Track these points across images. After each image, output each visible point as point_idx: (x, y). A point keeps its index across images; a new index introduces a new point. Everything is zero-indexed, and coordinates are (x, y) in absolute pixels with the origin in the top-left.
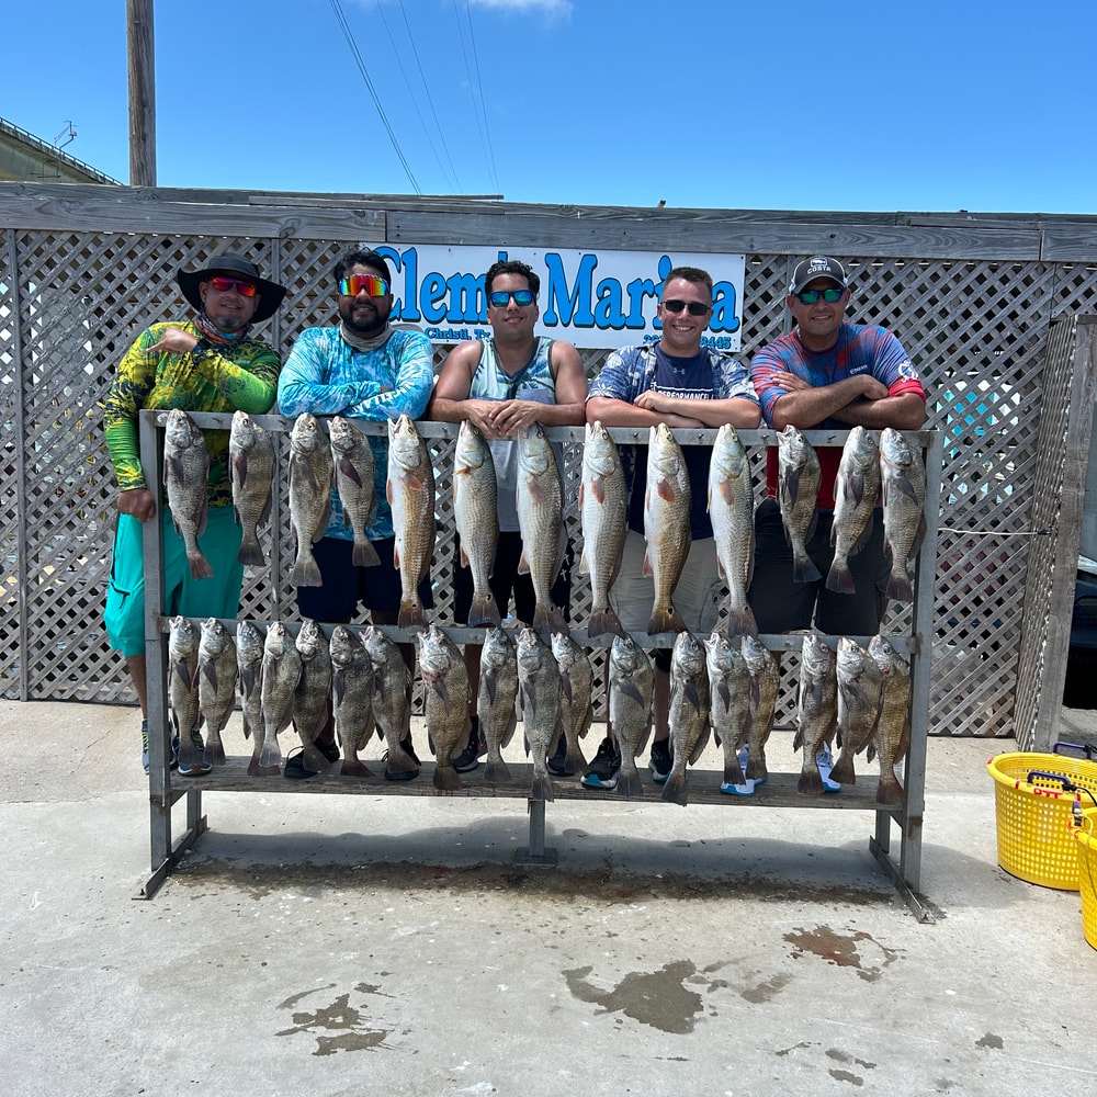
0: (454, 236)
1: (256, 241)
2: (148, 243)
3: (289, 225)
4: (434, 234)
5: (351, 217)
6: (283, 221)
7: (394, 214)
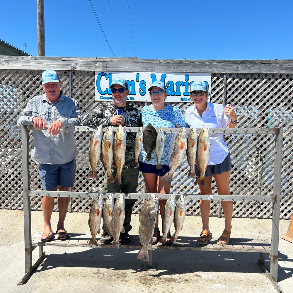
0: (123, 69)
1: (64, 72)
2: (32, 73)
3: (74, 66)
4: (117, 69)
5: (92, 64)
6: (72, 65)
7: (105, 63)
